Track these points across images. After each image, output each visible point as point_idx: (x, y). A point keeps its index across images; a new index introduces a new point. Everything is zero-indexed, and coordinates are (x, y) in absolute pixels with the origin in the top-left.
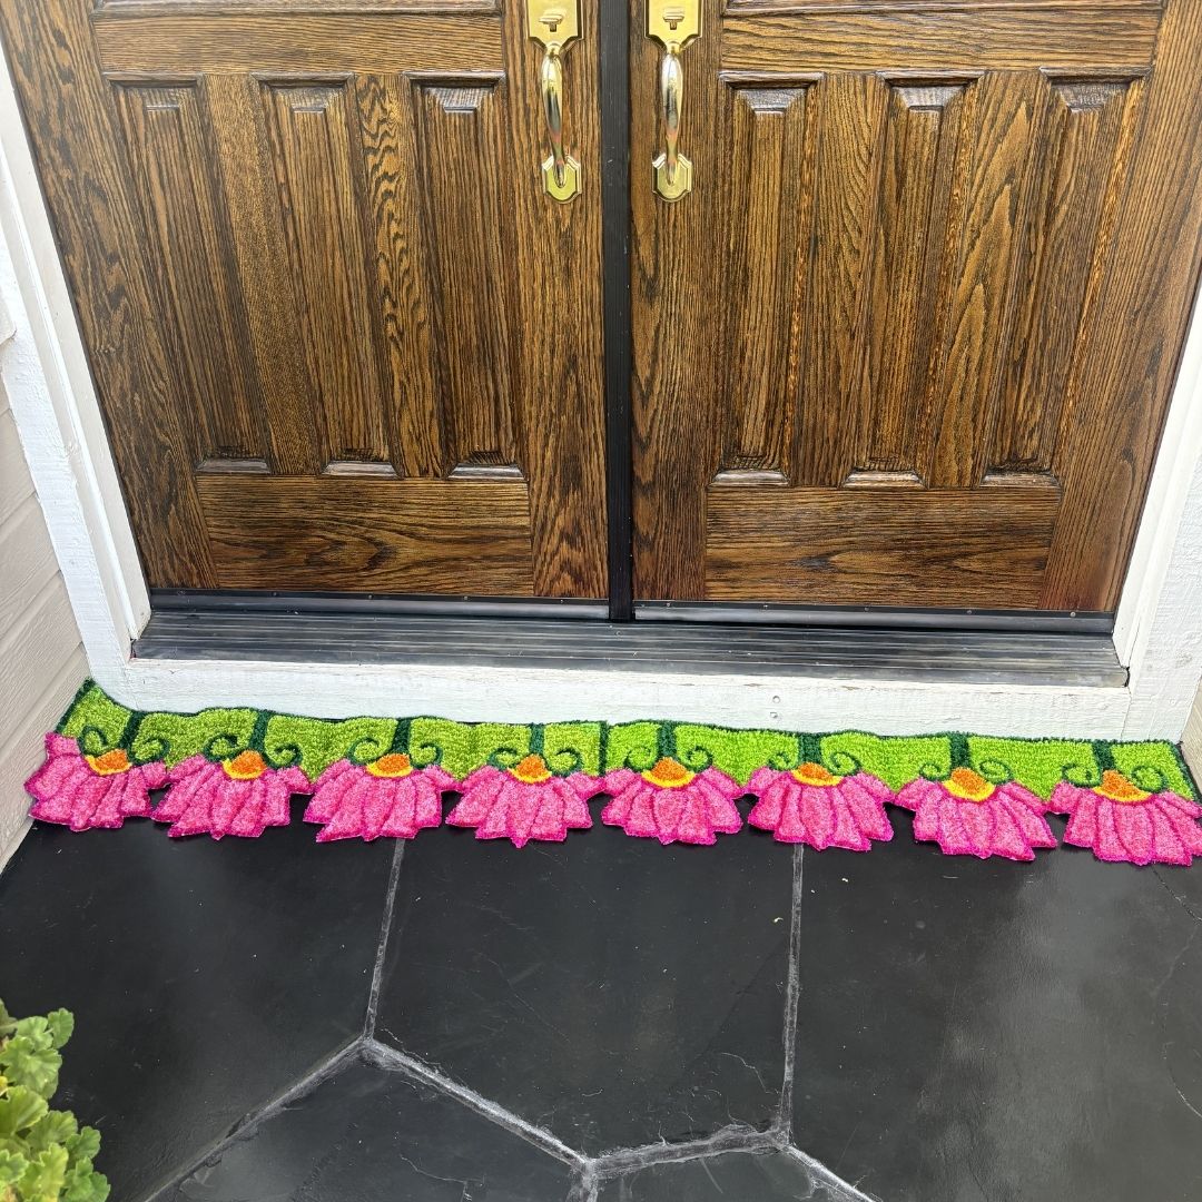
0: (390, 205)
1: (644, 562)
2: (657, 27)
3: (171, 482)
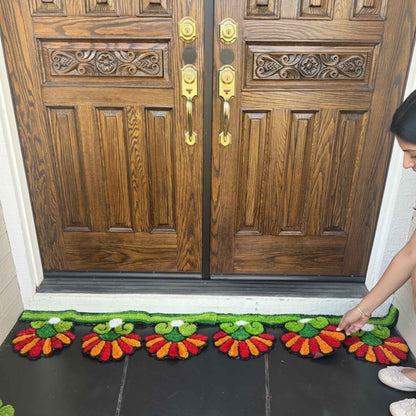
0: (136, 146)
1: (214, 261)
2: (222, 93)
3: (55, 234)
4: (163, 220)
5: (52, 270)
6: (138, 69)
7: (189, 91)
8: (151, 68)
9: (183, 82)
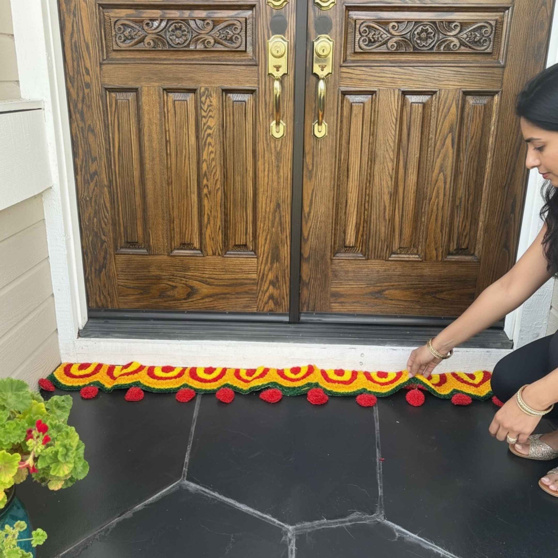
1: (305, 293)
2: (316, 70)
3: (105, 258)
4: (240, 240)
5: (98, 309)
6: (216, 42)
7: (278, 68)
8: (231, 40)
9: (270, 56)
